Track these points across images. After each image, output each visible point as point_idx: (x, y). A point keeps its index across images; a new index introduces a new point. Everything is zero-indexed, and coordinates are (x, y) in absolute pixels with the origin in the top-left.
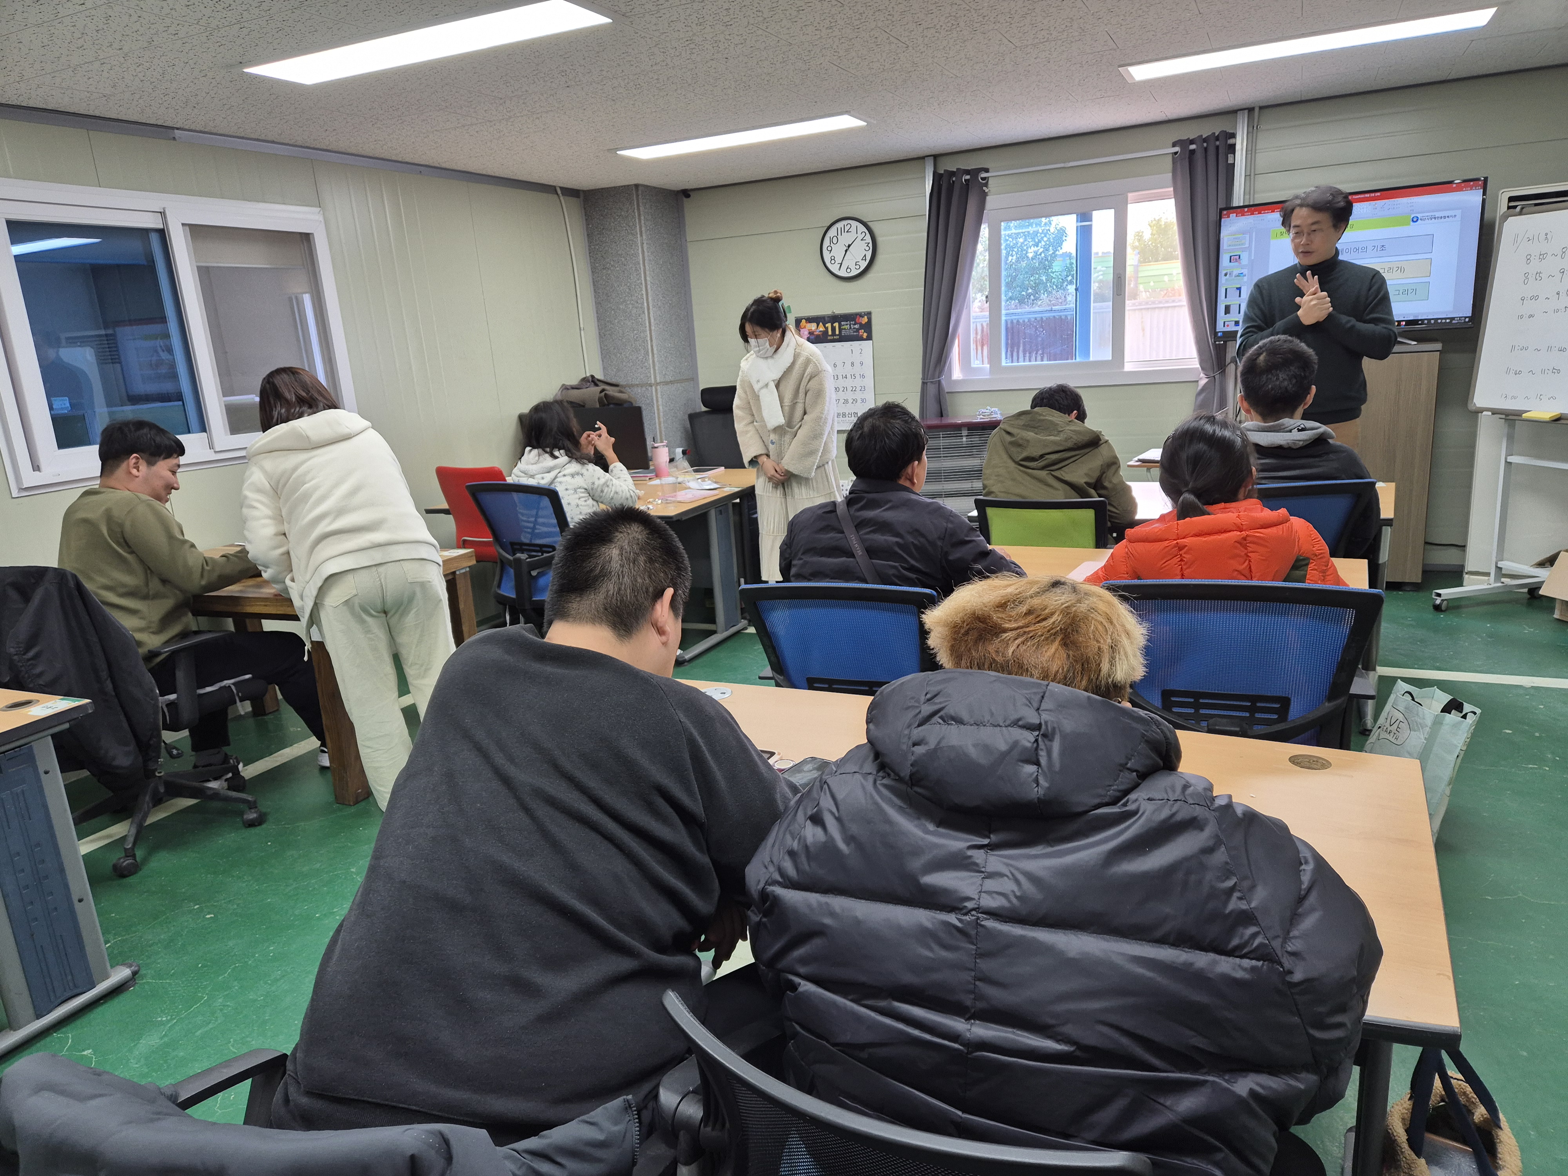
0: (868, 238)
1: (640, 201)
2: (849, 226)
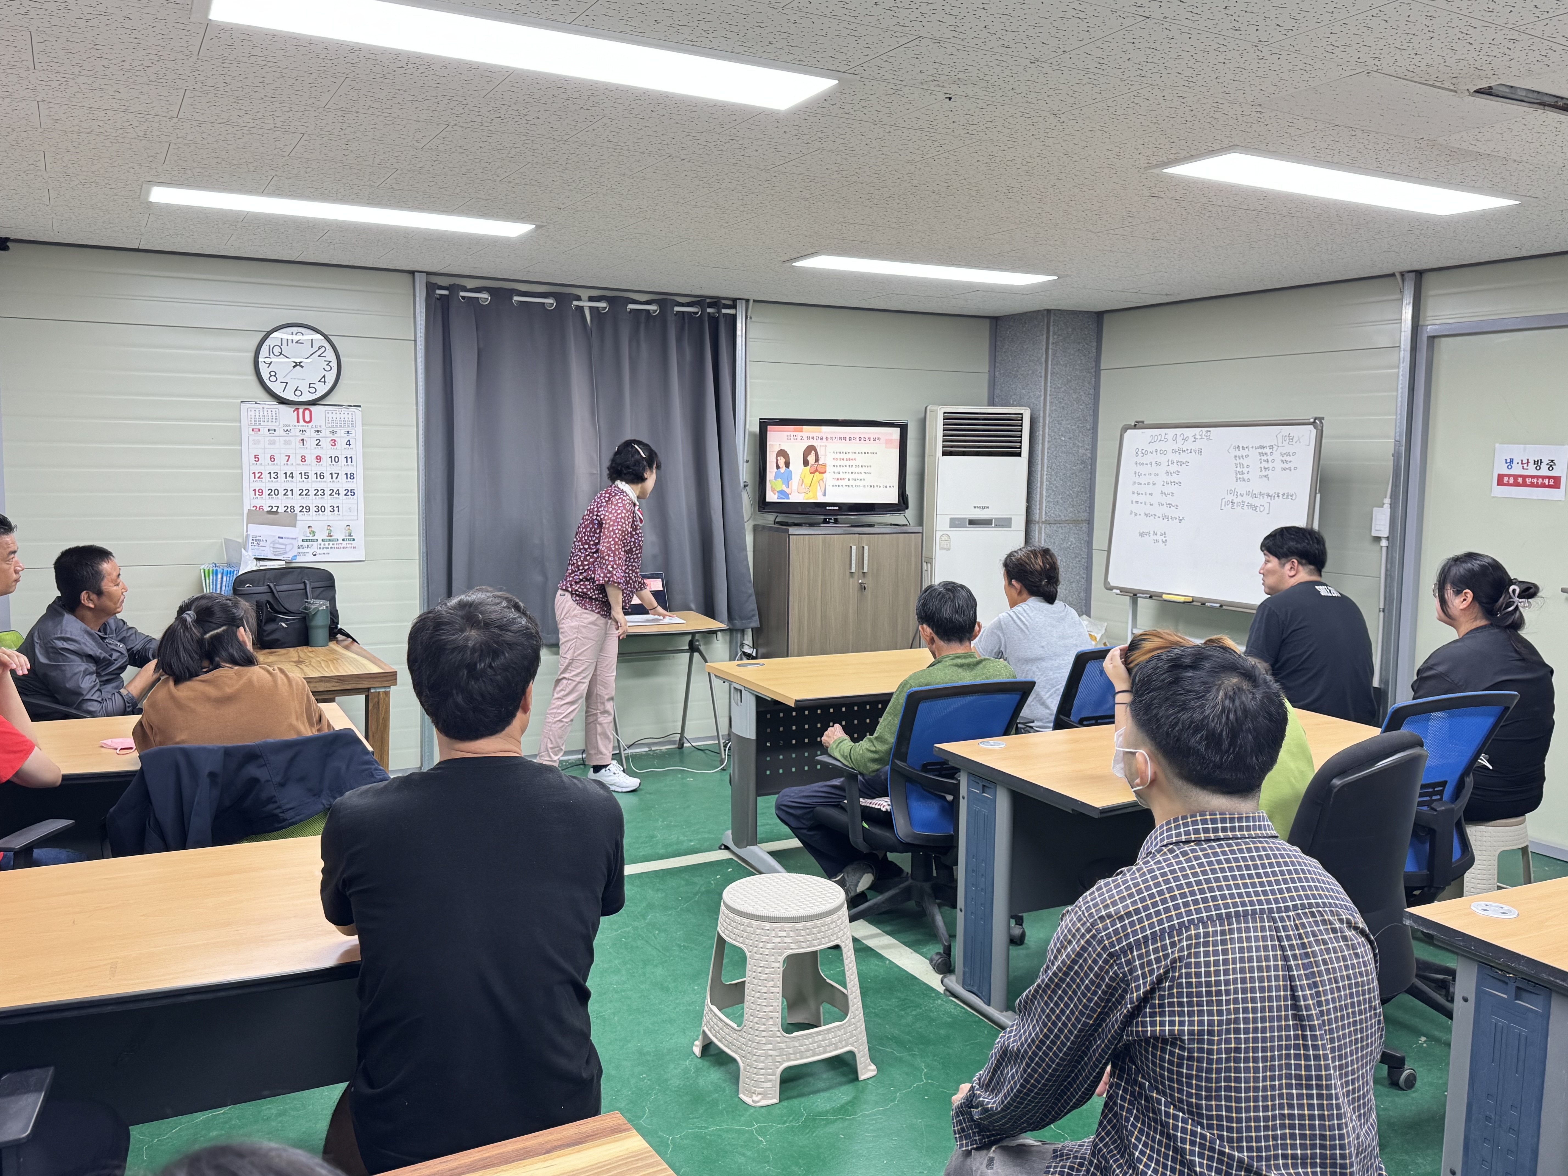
0: (330, 355)
2: (301, 335)
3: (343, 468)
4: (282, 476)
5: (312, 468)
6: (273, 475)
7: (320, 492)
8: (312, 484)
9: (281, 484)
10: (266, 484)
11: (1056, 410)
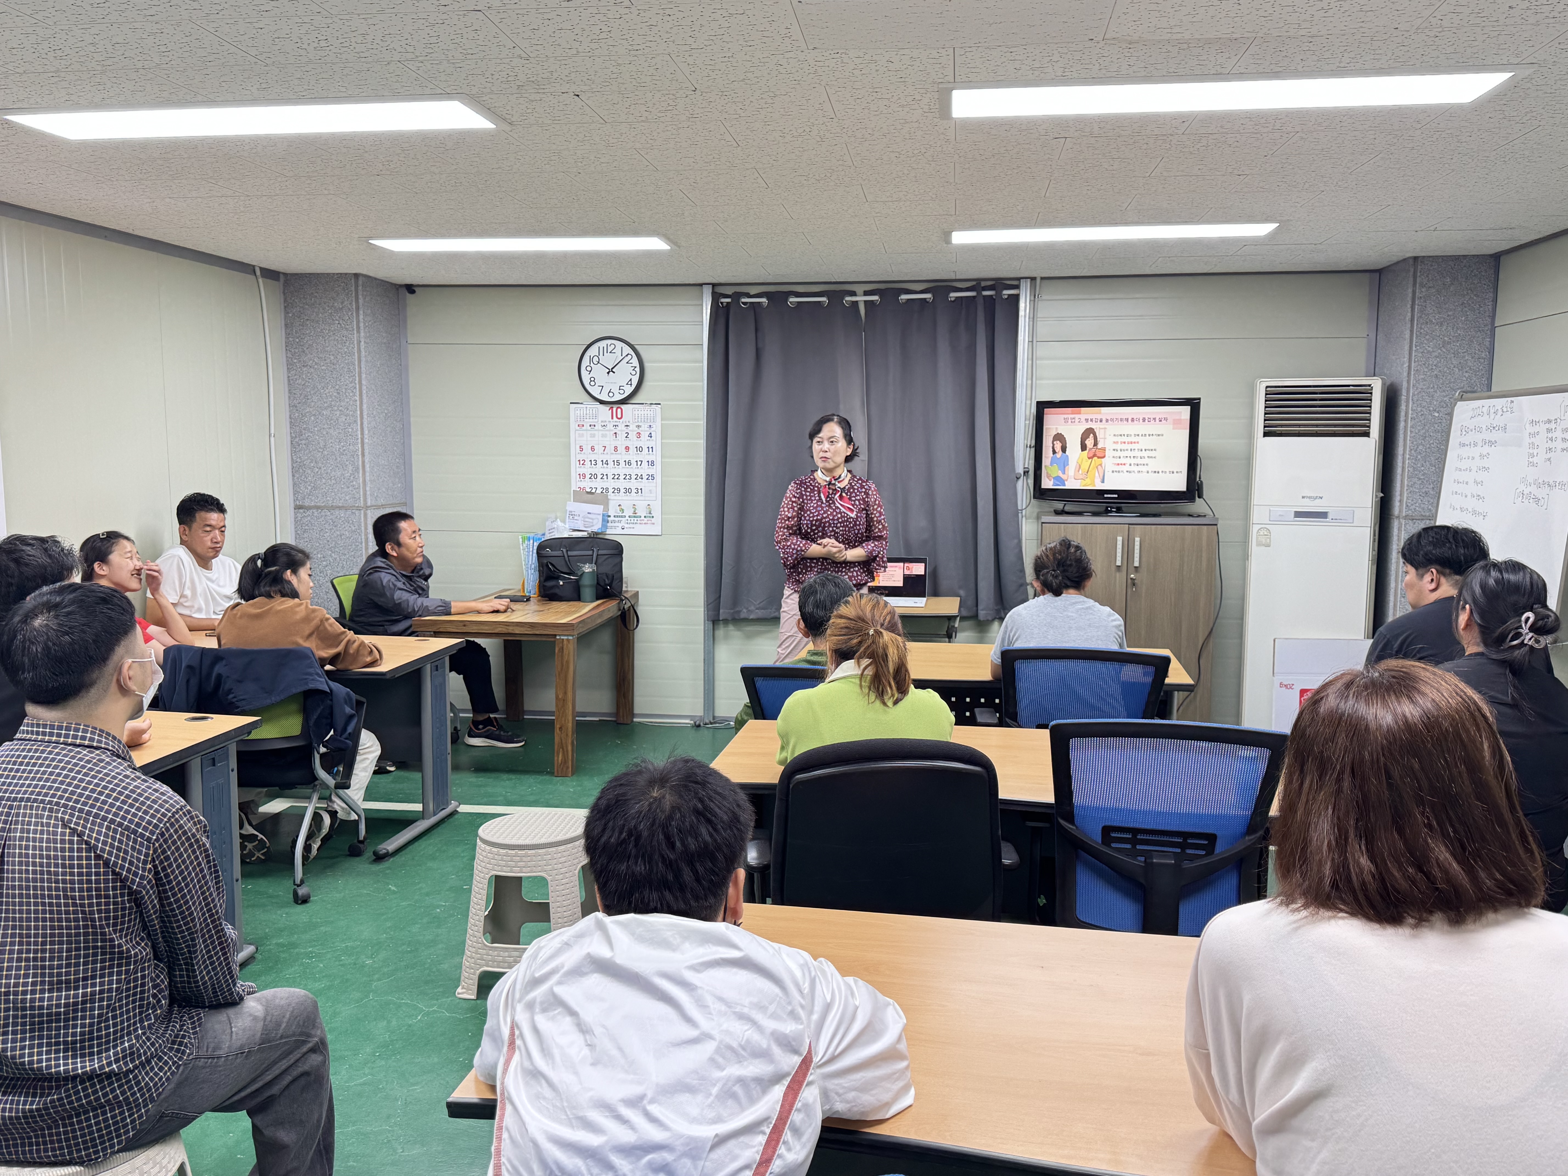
0: (635, 362)
1: (360, 293)
2: (613, 346)
3: (645, 456)
4: (599, 463)
5: (623, 457)
6: (593, 463)
7: (628, 477)
8: (622, 470)
9: (599, 470)
10: (587, 470)
11: (1424, 380)
